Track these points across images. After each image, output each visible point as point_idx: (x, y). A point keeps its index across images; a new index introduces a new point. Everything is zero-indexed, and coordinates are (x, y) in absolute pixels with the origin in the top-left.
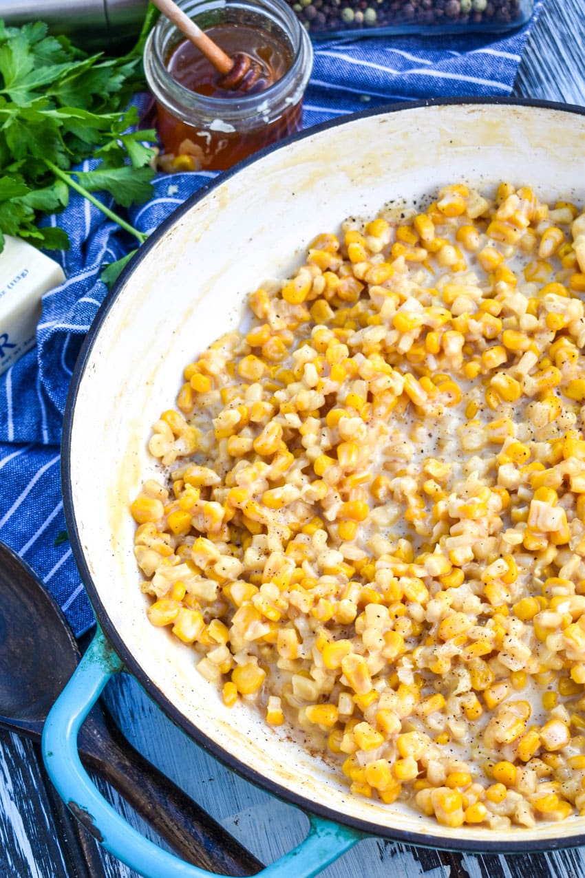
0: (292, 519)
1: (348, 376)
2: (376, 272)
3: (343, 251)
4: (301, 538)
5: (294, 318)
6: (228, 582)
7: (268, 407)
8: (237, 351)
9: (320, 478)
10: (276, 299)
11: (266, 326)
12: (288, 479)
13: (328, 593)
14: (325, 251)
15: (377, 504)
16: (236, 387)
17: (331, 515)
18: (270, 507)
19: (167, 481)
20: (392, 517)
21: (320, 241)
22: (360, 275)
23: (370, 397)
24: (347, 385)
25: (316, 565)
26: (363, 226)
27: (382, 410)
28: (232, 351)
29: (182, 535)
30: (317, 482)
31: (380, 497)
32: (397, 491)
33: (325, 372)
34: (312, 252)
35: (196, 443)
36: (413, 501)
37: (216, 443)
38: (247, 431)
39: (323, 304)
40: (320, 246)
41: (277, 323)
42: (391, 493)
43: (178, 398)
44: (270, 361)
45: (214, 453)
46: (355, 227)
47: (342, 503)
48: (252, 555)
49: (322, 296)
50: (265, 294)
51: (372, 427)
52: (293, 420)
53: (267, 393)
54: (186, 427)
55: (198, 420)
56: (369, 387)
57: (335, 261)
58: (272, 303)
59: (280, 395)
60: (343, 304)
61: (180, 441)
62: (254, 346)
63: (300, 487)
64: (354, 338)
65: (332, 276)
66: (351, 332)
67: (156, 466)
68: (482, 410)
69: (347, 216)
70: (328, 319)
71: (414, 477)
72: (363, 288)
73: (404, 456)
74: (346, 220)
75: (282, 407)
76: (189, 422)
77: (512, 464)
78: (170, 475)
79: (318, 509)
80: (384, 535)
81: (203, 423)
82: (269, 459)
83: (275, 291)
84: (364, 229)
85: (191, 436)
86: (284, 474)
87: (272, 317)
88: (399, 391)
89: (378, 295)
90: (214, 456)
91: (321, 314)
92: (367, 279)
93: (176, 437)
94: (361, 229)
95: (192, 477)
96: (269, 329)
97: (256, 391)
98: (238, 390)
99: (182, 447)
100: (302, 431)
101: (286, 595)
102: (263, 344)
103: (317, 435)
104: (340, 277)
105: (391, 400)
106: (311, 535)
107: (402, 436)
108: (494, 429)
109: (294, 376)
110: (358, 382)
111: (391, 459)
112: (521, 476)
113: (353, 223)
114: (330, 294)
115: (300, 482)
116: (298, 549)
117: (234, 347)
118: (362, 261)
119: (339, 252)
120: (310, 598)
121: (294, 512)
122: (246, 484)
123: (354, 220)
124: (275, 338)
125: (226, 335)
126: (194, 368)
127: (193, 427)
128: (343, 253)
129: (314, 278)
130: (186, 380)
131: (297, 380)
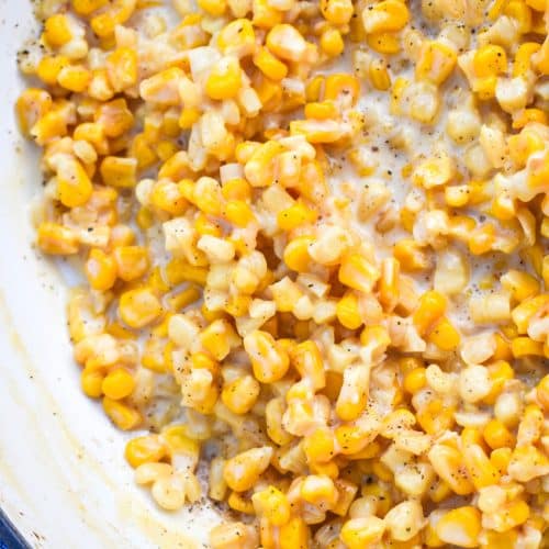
0: (389, 395)
1: (248, 201)
2: (120, 72)
3: (57, 92)
4: (419, 400)
5: (103, 210)
6: (423, 532)
7: (218, 327)
8: (100, 308)
9: (363, 327)
10: (66, 216)
11: (94, 253)
12: (337, 368)
13: (539, 425)
14: (44, 115)
15: (427, 275)
16: (149, 343)
17: (416, 344)
18: (359, 415)
19: (217, 508)
20: (461, 269)
21: (24, 112)
22: (109, 94)
23: (294, 193)
24: (259, 212)
25: (468, 407)
26: (42, 47)
27: (318, 189)
28: (96, 316)
29: (310, 542)
30: (364, 335)
31: (422, 266)
32: (431, 240)
33: (224, 229)
34: (35, 131)
35: (190, 440)
36: (460, 230)
37: (210, 418)
38: (229, 374)
39: (111, 163)
40: (32, 117)
41: (99, 236)
42: (428, 249)
43: (114, 423)
44: (142, 279)
45: (219, 427)
46: (35, 57)
47: (409, 320)
48: (411, 482)
49: (101, 158)
50: (49, 227)
51: (329, 215)
52: (262, 310)
53: (191, 313)
54: (161, 438)
55: (159, 417)
56: (283, 186)
57: (64, 112)
58: (66, 225)
59: (213, 303)
60: (126, 139)
61: (176, 458)
62: (111, 285)
63: (357, 361)
64: (194, 158)
65: (83, 129)
66: (181, 157)
67: (190, 510)
68: (389, 66)
69: (15, 58)
70: (133, 171)
71: (426, 208)
72: (123, 101)
73: (385, 199)
74: (19, 62)
75: (232, 311)
76: (153, 430)
77: (499, 79)
78: (211, 500)
79: (395, 354)
80: (475, 293)
81: (168, 413)
82: (293, 374)
83: (51, 210)
84: (47, 48)
85: (176, 439)
86: (326, 368)
87: (87, 237)
88: (310, 151)
89: (156, 91)
90: (223, 429)
91: (121, 175)
92: (118, 89)
93: (165, 460)
94: (45, 52)
95: (240, 480)
96: (100, 252)
97: (181, 326)
98: (158, 344)
99: (184, 460)
100: (284, 308)
101: (506, 479)
102: (117, 273)
103: (303, 294)
104: (91, 119)
105: (313, 169)
106: (424, 385)
107: (354, 184)
108: (430, 69)
109: (199, 268)
110: (267, 195)
111: (377, 219)
112: (526, 79)
113: (30, 55)
114: (105, 147)
115: (351, 356)
116: (433, 414)
117: (91, 308)
118: (91, 79)
119: (54, 98)
120: (534, 454)
121: (380, 387)
122: (308, 426)
123: (26, 53)
124: (118, 252)
125: (68, 309)
126: (91, 379)
127: (166, 430)
128: (60, 94)
129: (72, 153)
130: (99, 398)
131: (207, 268)
